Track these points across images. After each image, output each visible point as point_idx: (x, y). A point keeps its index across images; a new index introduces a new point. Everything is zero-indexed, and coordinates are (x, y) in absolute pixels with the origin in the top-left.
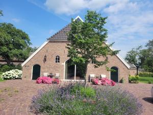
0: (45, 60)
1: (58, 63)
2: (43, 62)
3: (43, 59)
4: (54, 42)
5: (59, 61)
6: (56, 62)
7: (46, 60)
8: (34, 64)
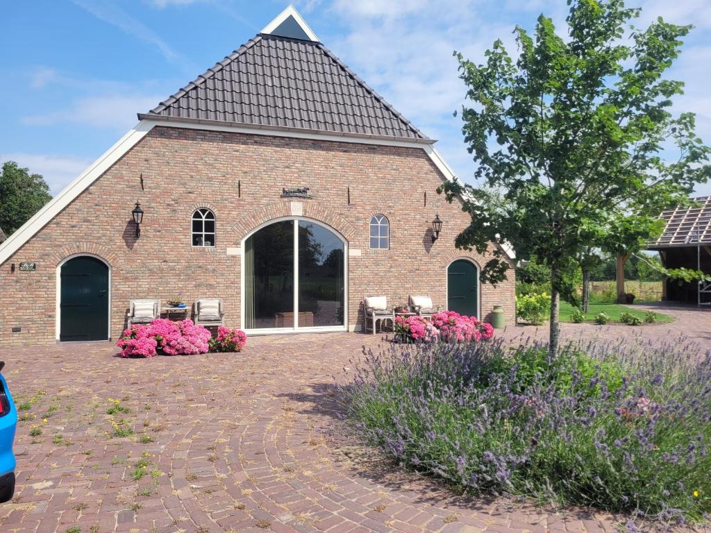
0: (133, 231)
1: (205, 246)
2: (120, 241)
3: (121, 224)
4: (183, 133)
5: (211, 240)
6: (197, 241)
7: (137, 234)
8: (69, 252)
